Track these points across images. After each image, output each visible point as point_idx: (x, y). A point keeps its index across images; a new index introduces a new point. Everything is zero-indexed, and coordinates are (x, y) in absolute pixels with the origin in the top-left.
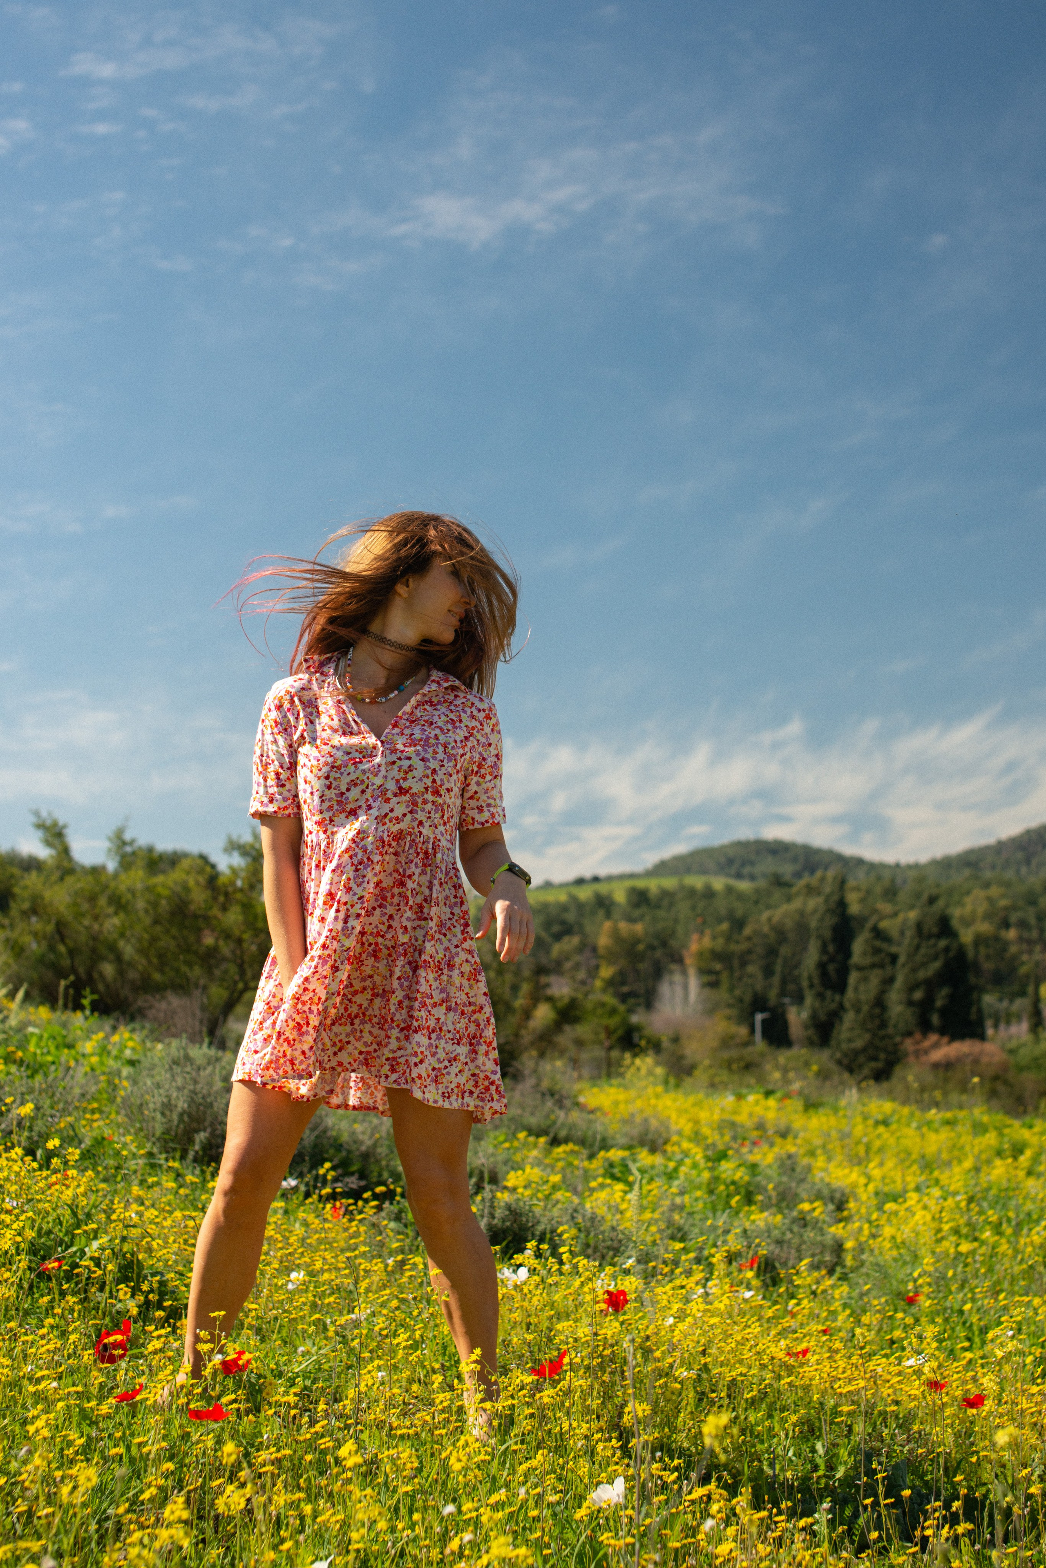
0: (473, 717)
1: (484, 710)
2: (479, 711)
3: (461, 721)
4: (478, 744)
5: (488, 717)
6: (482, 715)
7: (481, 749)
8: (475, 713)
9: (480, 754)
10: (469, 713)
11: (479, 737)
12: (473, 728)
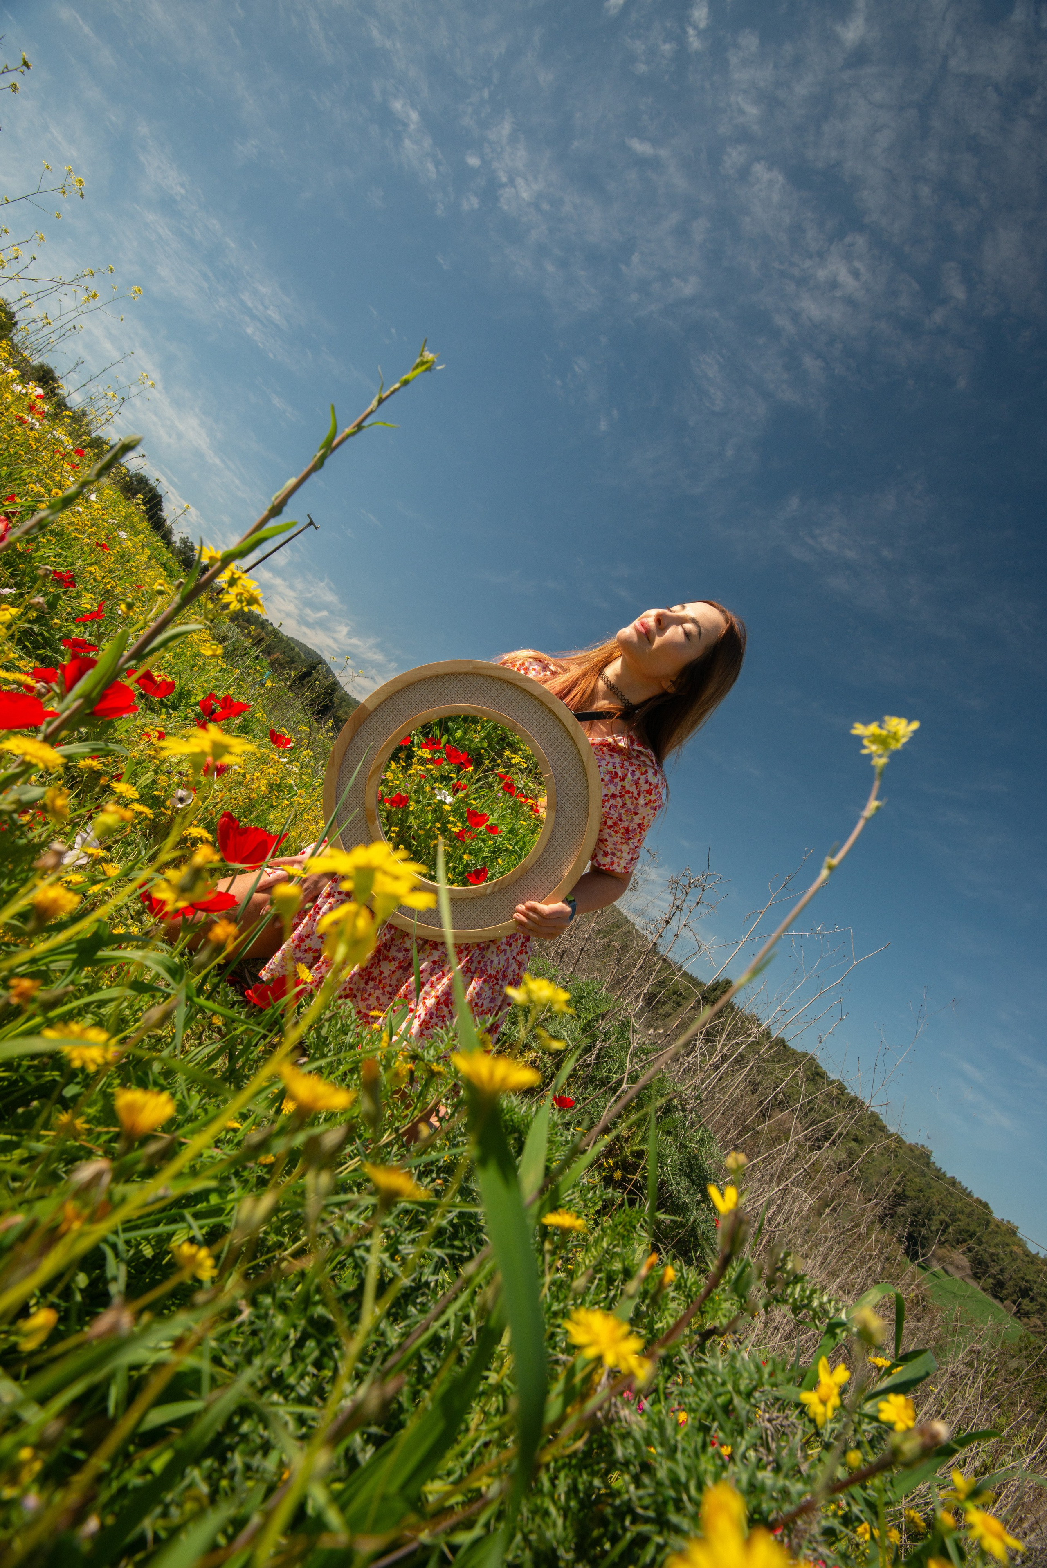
0: (636, 783)
1: (650, 784)
2: (647, 782)
3: (623, 779)
4: (623, 807)
5: (649, 792)
6: (647, 787)
7: (623, 811)
8: (642, 781)
9: (620, 815)
10: (636, 778)
11: (628, 802)
12: (628, 792)
